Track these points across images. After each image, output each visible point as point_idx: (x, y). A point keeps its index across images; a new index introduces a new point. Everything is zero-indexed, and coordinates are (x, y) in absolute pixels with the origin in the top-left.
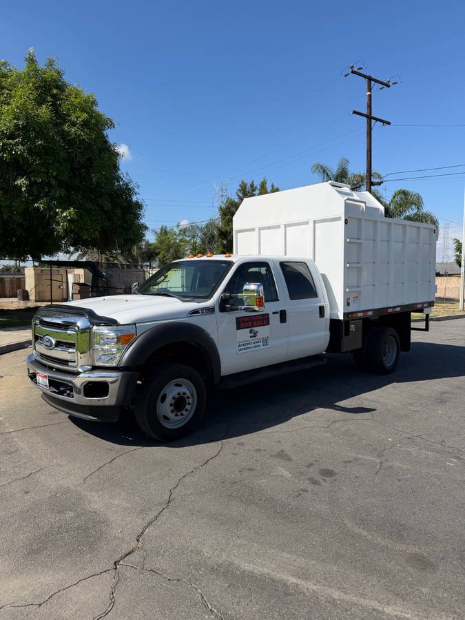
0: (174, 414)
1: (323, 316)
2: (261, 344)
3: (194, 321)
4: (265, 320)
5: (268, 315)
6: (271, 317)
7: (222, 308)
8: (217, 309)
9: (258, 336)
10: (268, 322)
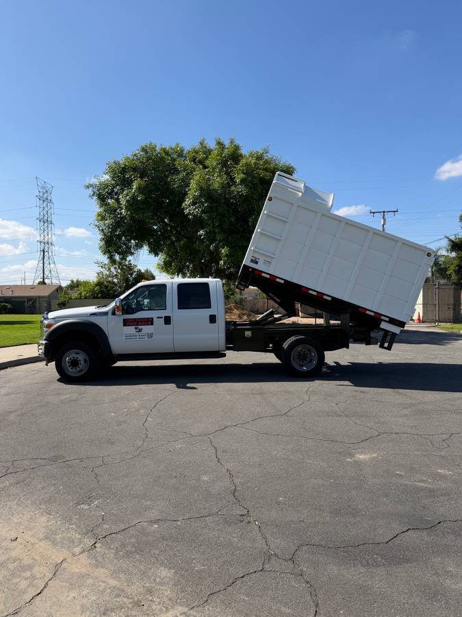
0: (71, 368)
1: (215, 322)
2: (146, 337)
3: (94, 320)
4: (149, 322)
5: (152, 318)
6: (155, 319)
7: (114, 313)
8: (110, 313)
9: (143, 332)
10: (152, 324)
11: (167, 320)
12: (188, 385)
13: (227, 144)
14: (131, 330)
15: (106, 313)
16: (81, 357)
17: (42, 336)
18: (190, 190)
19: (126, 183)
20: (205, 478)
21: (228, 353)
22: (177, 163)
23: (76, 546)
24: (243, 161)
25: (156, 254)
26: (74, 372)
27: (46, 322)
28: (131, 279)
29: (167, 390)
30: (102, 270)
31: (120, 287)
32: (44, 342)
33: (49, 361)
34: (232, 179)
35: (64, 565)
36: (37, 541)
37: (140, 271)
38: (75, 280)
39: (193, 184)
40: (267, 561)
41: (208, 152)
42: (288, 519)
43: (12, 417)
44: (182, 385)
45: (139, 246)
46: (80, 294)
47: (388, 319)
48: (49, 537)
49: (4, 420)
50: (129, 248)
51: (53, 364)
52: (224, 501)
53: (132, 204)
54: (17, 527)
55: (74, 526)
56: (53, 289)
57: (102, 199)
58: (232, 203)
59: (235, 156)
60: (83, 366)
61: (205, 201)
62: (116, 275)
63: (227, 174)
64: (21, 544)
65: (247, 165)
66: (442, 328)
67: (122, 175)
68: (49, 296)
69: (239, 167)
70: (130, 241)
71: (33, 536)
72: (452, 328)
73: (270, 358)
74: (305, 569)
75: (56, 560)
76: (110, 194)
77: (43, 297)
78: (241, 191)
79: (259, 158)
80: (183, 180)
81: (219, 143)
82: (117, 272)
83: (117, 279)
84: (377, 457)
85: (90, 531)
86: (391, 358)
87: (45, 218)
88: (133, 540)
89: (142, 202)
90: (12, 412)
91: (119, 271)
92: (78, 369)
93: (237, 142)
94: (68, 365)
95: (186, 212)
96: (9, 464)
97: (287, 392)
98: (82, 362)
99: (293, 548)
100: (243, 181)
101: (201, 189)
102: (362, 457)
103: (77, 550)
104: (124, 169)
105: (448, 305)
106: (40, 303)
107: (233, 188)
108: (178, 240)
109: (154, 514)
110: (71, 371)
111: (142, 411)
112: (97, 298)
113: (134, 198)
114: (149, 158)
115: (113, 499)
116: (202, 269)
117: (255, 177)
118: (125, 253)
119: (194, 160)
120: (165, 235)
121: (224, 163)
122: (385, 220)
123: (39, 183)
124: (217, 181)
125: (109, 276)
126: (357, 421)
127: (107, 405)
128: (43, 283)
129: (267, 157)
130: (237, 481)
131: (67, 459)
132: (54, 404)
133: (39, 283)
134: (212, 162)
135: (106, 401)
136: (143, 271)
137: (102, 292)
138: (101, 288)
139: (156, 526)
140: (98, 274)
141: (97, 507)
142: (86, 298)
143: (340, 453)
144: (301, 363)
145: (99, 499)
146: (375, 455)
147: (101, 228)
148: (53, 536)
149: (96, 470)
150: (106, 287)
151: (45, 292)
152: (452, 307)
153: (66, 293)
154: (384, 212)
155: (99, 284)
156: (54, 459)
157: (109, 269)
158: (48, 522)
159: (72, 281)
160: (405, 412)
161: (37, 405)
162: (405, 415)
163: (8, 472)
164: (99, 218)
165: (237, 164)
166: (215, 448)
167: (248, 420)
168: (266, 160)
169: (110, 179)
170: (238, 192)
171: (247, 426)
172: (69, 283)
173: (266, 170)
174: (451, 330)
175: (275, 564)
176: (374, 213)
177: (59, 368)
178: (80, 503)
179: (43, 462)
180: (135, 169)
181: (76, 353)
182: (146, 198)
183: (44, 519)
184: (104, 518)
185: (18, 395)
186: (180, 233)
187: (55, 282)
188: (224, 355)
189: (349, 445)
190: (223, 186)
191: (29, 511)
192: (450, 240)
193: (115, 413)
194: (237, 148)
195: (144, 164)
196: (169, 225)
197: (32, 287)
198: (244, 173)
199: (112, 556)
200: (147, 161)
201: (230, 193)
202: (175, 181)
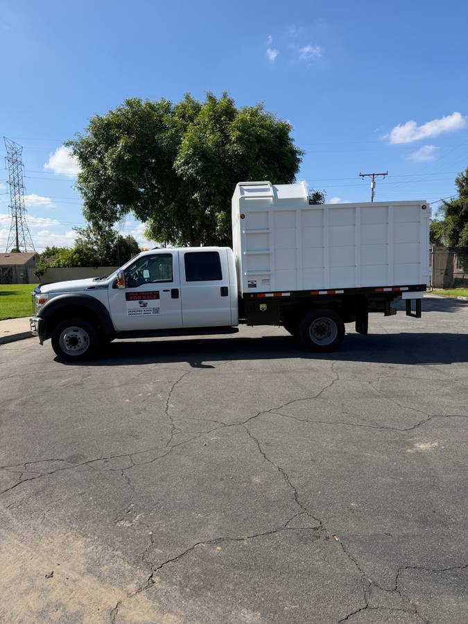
0: (69, 346)
1: (227, 295)
2: (152, 312)
3: (92, 294)
4: (155, 295)
5: (158, 292)
6: (161, 293)
7: (115, 286)
8: (111, 286)
9: (148, 306)
10: (158, 297)
11: (175, 294)
12: (204, 363)
13: (219, 98)
14: (135, 304)
15: (106, 287)
16: (80, 335)
17: (35, 313)
18: (180, 148)
19: (111, 141)
20: (257, 480)
21: (241, 327)
22: (164, 119)
23: (129, 583)
24: (239, 117)
25: (144, 220)
26: (73, 351)
27: (38, 297)
28: (112, 246)
29: (180, 368)
30: (80, 236)
31: (100, 255)
32: (38, 319)
33: (43, 339)
34: (227, 137)
35: (121, 611)
36: (78, 576)
37: (122, 237)
38: (51, 247)
39: (185, 142)
40: (367, 594)
41: (197, 109)
42: (371, 532)
43: (12, 407)
44: (196, 364)
45: (124, 211)
46: (59, 262)
47: (407, 289)
48: (92, 569)
49: (4, 410)
50: (114, 212)
51: (48, 342)
52: (289, 510)
53: (119, 163)
54: (49, 556)
55: (119, 553)
56: (30, 257)
57: (84, 158)
58: (227, 163)
59: (229, 112)
60: (83, 344)
61: (200, 160)
62: (95, 242)
63: (222, 131)
64: (59, 581)
65: (242, 121)
66: (437, 294)
67: (106, 132)
68: (25, 265)
69: (233, 124)
70: (115, 205)
71: (73, 569)
72: (448, 294)
73: (280, 331)
74: (417, 603)
75: (109, 603)
76: (92, 153)
77: (20, 266)
78: (237, 150)
79: (254, 114)
80: (172, 138)
81: (211, 98)
82: (97, 239)
83: (97, 245)
84: (439, 447)
85: (141, 559)
86: (403, 328)
87: (16, 182)
88: (197, 570)
89: (129, 162)
90: (11, 400)
91: (99, 237)
92: (77, 348)
93: (230, 97)
94: (66, 343)
95: (179, 172)
96: (21, 468)
97: (311, 369)
98: (82, 340)
99: (393, 574)
100: (239, 139)
101: (195, 148)
102: (422, 446)
103: (132, 587)
104: (107, 125)
105: (441, 270)
106: (16, 272)
107: (228, 146)
108: (167, 204)
109: (211, 531)
110: (68, 349)
111: (160, 396)
112: (77, 266)
113: (120, 157)
114: (134, 114)
115: (156, 512)
116: (192, 235)
117: (251, 135)
118: (112, 218)
119: (183, 117)
120: (153, 198)
121: (216, 119)
122: (374, 183)
123: (7, 144)
124: (211, 139)
125: (88, 243)
126: (400, 403)
127: (118, 389)
128: (17, 251)
129: (262, 113)
130: (295, 482)
131: (89, 459)
132: (57, 389)
133: (13, 251)
134: (203, 118)
135: (116, 384)
136: (124, 237)
137: (83, 261)
138: (80, 256)
139: (219, 548)
140: (77, 241)
141: (141, 523)
142: (65, 266)
143: (397, 442)
144: (319, 337)
145: (140, 513)
146: (436, 444)
147: (83, 191)
148: (96, 569)
149: (126, 473)
150: (86, 254)
151: (22, 261)
152: (444, 272)
153: (43, 261)
154: (374, 175)
155: (78, 251)
156: (74, 459)
157: (89, 236)
158: (86, 547)
159: (48, 249)
160: (446, 390)
161: (37, 391)
162: (448, 394)
163: (23, 478)
164: (81, 180)
165: (232, 121)
166: (256, 440)
167: (281, 405)
168: (262, 117)
169: (92, 136)
170: (234, 151)
171: (281, 411)
172: (44, 250)
173: (262, 126)
174: (448, 296)
175: (378, 598)
176: (363, 176)
177: (56, 346)
178: (119, 518)
179: (61, 464)
180: (119, 126)
181: (75, 331)
182: (133, 158)
183: (80, 543)
184: (154, 539)
185: (14, 379)
186: (168, 197)
187: (29, 249)
188: (237, 330)
189: (402, 433)
190: (217, 144)
191: (59, 534)
192: (446, 204)
193: (130, 399)
194: (230, 103)
195: (129, 119)
196: (156, 187)
197: (7, 256)
198: (239, 131)
199: (178, 594)
200: (133, 116)
201: (224, 151)
202: (163, 138)
